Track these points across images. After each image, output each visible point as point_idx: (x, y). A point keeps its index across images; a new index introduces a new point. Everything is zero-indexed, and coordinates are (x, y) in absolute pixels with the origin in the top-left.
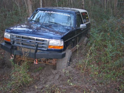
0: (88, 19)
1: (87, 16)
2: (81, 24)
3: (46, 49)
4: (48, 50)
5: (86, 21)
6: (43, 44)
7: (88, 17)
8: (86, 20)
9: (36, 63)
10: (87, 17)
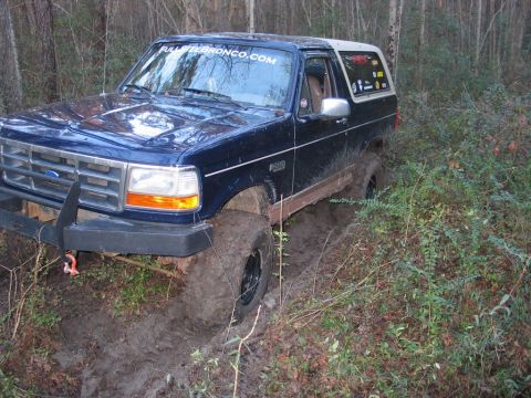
0: (384, 79)
1: (380, 68)
2: (327, 97)
3: (121, 209)
4: (126, 215)
5: (370, 87)
6: (111, 185)
7: (384, 74)
8: (373, 83)
9: (73, 271)
10: (380, 74)
